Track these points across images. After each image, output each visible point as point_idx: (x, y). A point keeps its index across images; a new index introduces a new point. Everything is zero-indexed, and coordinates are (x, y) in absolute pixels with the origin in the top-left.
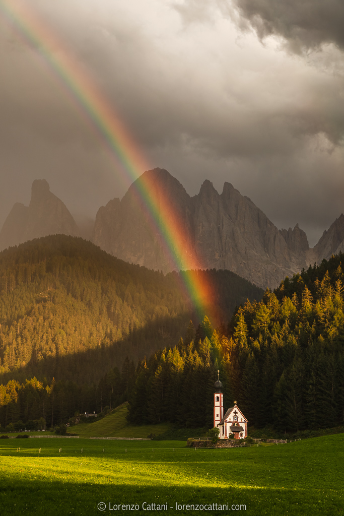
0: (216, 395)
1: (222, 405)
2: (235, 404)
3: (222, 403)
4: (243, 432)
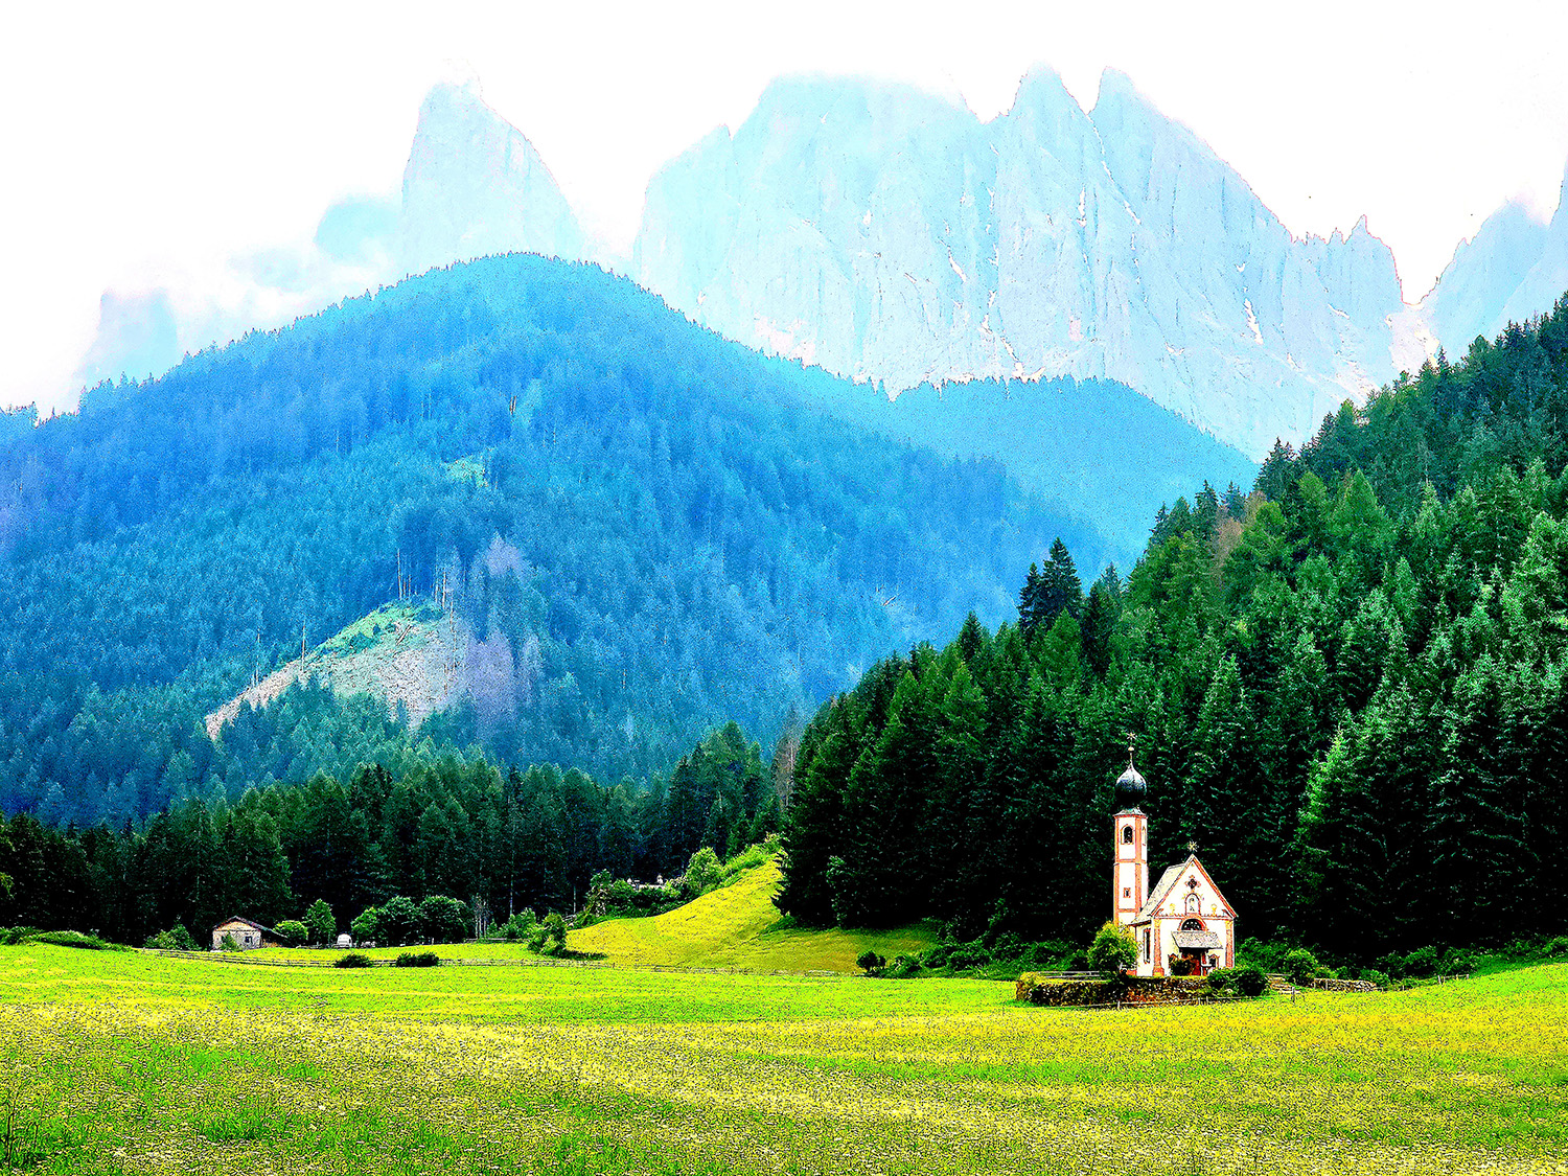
0: (1123, 821)
1: (1144, 856)
3: (1144, 850)
4: (1215, 951)
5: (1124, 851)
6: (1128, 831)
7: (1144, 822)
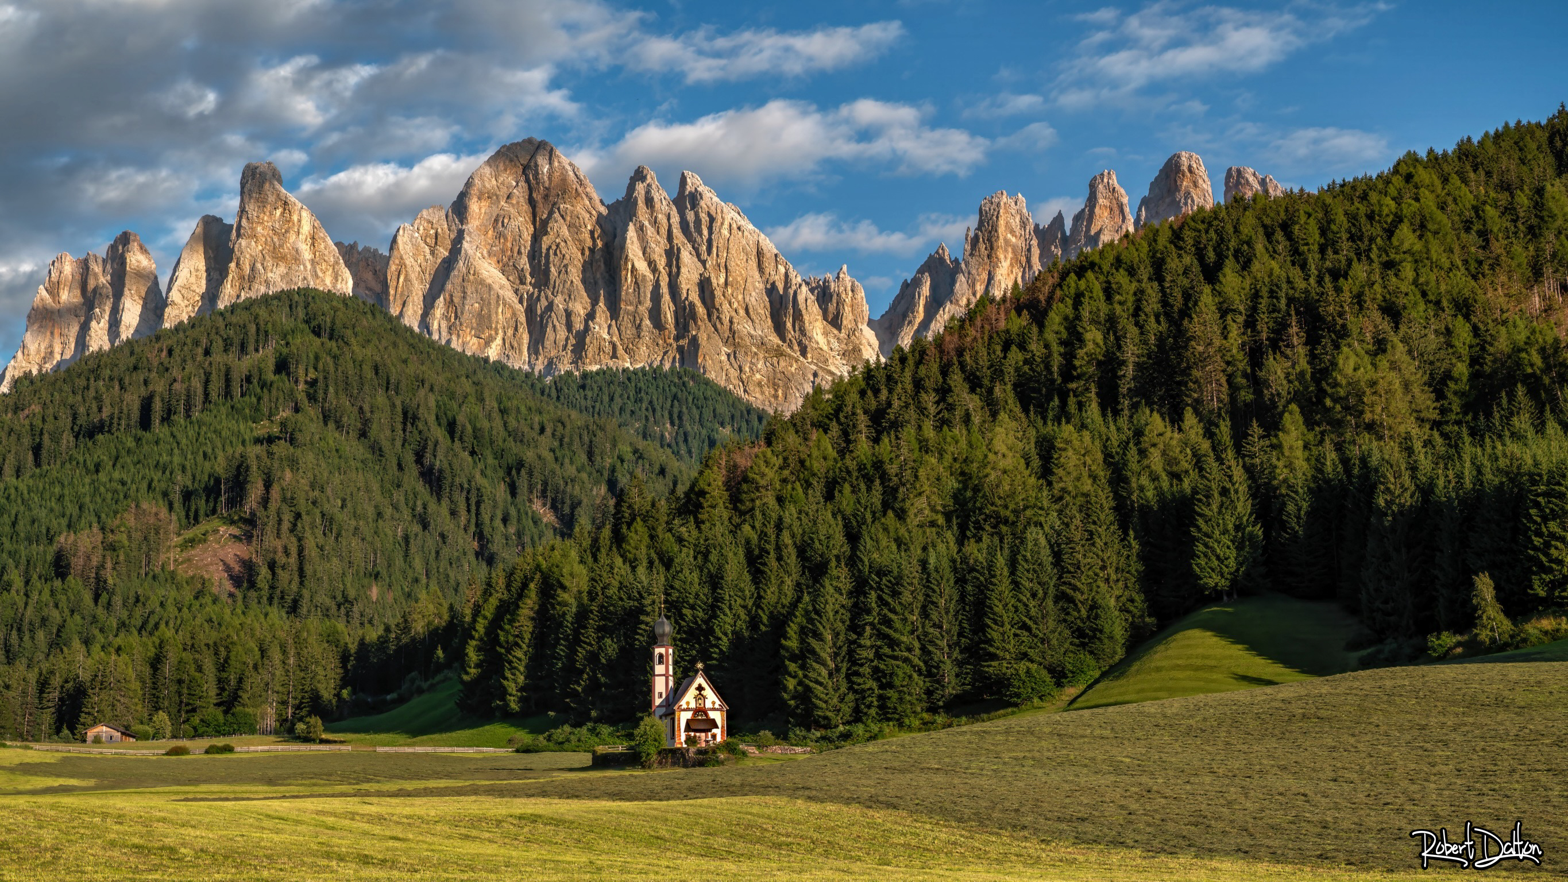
0: (658, 651)
1: (671, 672)
2: (697, 672)
3: (671, 668)
4: (714, 731)
5: (659, 669)
6: (661, 656)
7: (671, 651)
